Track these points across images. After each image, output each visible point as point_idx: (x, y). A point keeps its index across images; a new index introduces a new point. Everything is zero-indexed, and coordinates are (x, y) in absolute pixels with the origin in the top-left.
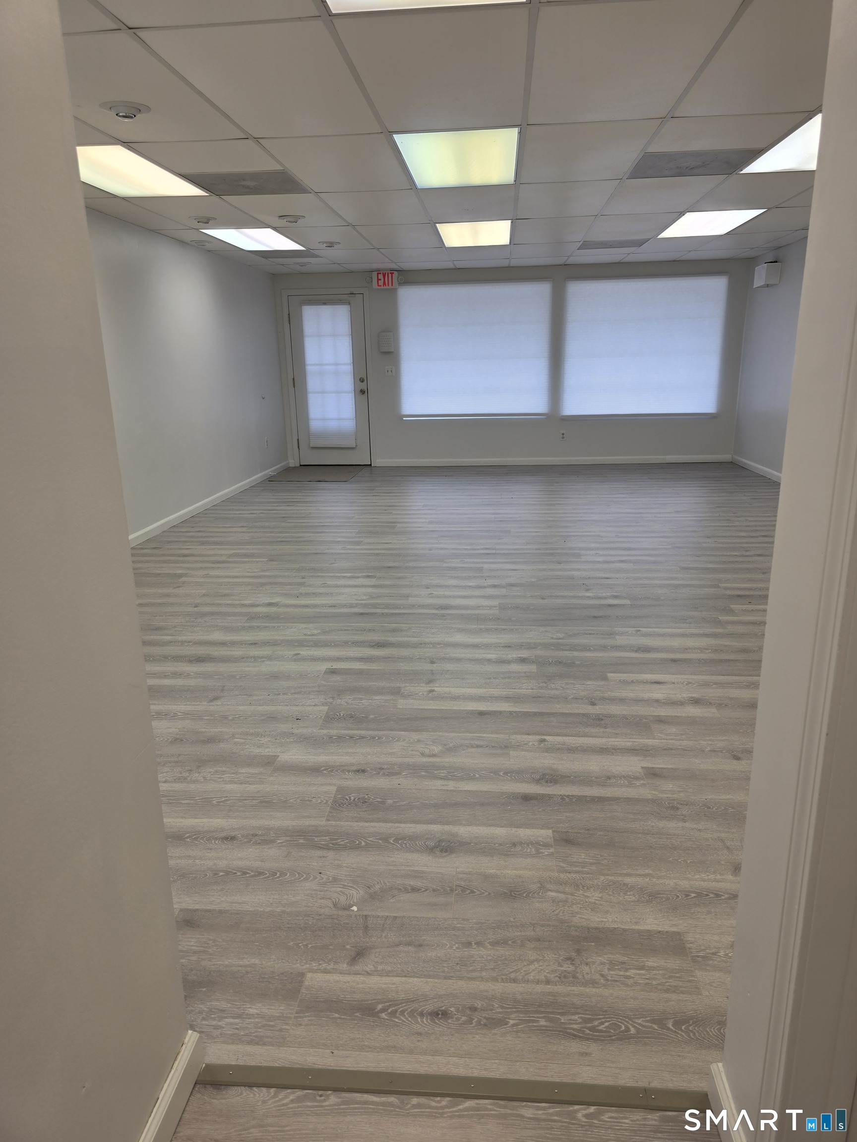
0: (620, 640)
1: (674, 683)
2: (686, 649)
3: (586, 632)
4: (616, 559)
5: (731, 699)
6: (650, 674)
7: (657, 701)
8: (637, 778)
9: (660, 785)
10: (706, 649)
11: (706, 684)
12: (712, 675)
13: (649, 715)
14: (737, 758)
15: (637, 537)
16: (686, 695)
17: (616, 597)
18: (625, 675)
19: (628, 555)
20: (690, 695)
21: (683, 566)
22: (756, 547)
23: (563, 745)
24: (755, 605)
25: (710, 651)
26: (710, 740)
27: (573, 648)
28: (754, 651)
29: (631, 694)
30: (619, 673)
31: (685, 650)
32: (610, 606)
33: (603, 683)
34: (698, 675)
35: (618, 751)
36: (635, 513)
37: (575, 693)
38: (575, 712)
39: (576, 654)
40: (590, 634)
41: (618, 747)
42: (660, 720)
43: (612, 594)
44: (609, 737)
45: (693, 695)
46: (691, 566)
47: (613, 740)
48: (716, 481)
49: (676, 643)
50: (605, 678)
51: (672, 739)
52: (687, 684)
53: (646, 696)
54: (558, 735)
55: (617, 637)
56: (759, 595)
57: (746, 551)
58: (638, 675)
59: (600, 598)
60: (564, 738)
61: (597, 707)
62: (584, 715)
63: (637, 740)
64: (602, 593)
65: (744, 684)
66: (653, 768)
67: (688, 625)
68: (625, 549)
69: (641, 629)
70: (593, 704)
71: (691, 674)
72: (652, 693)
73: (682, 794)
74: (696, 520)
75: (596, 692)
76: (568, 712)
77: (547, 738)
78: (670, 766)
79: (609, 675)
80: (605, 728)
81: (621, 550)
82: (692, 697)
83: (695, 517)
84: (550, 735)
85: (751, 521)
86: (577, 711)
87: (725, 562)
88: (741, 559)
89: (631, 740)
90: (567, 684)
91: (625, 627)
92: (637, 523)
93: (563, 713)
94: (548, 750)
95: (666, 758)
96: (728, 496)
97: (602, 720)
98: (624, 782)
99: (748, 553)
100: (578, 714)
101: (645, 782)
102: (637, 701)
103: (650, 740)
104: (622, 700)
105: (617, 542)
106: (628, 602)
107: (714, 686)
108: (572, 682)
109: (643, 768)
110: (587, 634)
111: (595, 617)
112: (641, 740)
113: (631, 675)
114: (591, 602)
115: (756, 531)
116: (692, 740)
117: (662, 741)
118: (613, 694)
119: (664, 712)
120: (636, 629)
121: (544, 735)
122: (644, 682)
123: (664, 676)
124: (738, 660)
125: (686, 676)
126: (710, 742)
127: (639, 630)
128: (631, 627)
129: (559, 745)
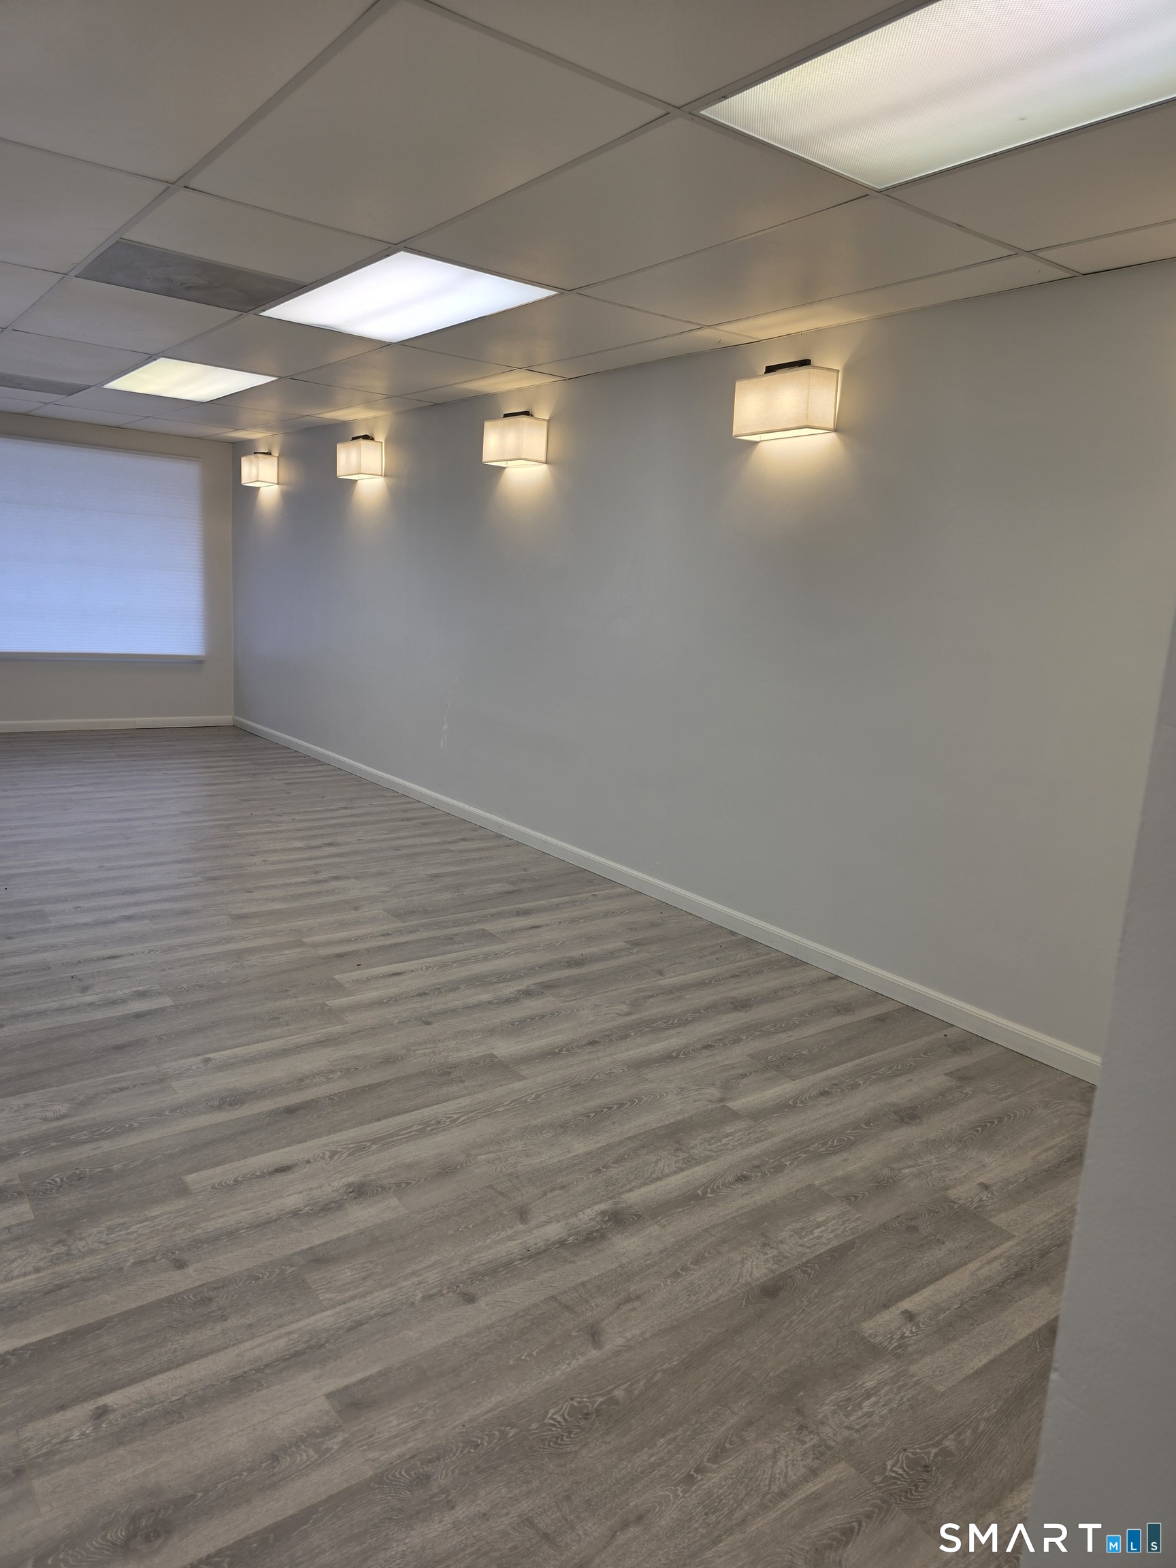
0: (183, 1091)
1: (308, 1162)
2: (301, 1080)
3: (111, 1087)
4: (116, 915)
5: (410, 1166)
6: (262, 1152)
7: (296, 1213)
8: (327, 1431)
9: (374, 1429)
10: (332, 1072)
11: (359, 1148)
12: (362, 1124)
13: (294, 1254)
14: (470, 1299)
15: (140, 866)
16: (338, 1183)
17: (142, 995)
18: (219, 1170)
19: (136, 904)
20: (345, 1181)
21: (233, 913)
22: (326, 865)
23: (150, 1405)
24: (368, 968)
25: (339, 1073)
26: (413, 1273)
27: (99, 1132)
28: (402, 1058)
29: (244, 1213)
30: (205, 1168)
31: (300, 1082)
32: (139, 1016)
33: (181, 1203)
34: (340, 1130)
35: (267, 1371)
36: (119, 821)
37: (136, 1249)
38: (150, 1300)
39: (106, 1146)
40: (121, 1089)
41: (264, 1362)
42: (319, 1259)
43: (134, 989)
44: (239, 1342)
45: (352, 1179)
46: (245, 911)
47: (248, 1345)
48: (223, 757)
49: (280, 1071)
50: (183, 1191)
51: (353, 1298)
52: (331, 1157)
53: (271, 1208)
54: (132, 1381)
55: (175, 1084)
56: (367, 950)
57: (316, 873)
58: (242, 1163)
59: (114, 1002)
60: (149, 1383)
61: (190, 1270)
62: (169, 1300)
63: (294, 1326)
64: (114, 991)
65: (415, 1128)
66: (347, 1388)
67: (285, 1028)
68: (126, 892)
69: (211, 1056)
70: (180, 1265)
71: (329, 1133)
72: (280, 1197)
73: (420, 1435)
74: (220, 825)
75: (177, 1232)
76: (133, 1306)
77: (110, 1399)
78: (374, 1370)
79: (190, 1178)
80: (224, 1318)
81: (119, 894)
82: (349, 1185)
83: (214, 820)
84: (114, 1389)
85: (301, 821)
86: (152, 1297)
87: (293, 896)
88: (314, 888)
89: (283, 1331)
90: (111, 1230)
91: (181, 1058)
92: (128, 838)
93: (126, 1312)
94: (120, 1437)
95: (360, 1351)
96: (251, 782)
97: (210, 1299)
98: (308, 1455)
99: (320, 877)
100: (158, 1305)
101: (346, 1436)
102: (262, 1226)
103: (318, 1316)
104: (231, 1235)
105: (107, 879)
106: (166, 1001)
107: (374, 1147)
108: (119, 1221)
109: (329, 1396)
110: (114, 1092)
111: (118, 1048)
112: (301, 1324)
113: (228, 1166)
114: (99, 1015)
115: (315, 836)
116: (386, 1286)
117: (338, 1309)
118: (211, 1226)
119: (318, 1235)
120: (201, 1058)
121: (100, 1394)
122: (258, 1177)
123: (287, 1149)
124: (387, 1082)
125: (324, 1140)
126: (416, 1279)
127: (209, 1059)
128: (191, 1056)
129: (141, 1409)
